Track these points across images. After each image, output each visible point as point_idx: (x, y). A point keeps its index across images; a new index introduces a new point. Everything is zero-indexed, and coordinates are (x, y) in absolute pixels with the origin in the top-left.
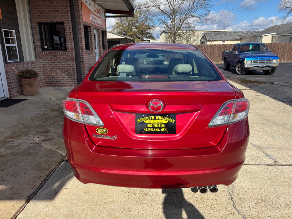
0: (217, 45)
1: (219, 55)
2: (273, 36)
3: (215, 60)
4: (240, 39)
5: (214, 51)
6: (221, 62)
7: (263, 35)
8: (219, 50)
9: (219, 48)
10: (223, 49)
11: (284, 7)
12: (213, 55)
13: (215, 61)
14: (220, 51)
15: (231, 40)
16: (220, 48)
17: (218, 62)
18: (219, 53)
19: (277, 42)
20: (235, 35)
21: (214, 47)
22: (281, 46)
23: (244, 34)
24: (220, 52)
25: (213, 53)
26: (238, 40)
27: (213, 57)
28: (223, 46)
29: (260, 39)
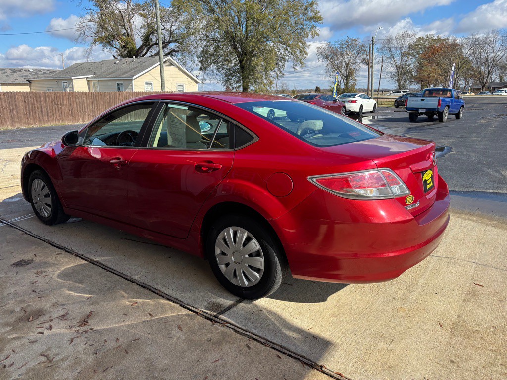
0: (20, 92)
1: (28, 112)
2: (88, 79)
3: (23, 121)
4: (28, 82)
5: (16, 105)
6: (34, 123)
7: (72, 78)
8: (25, 102)
9: (25, 98)
10: (32, 101)
11: (82, 35)
12: (17, 112)
13: (24, 124)
14: (28, 103)
15: (10, 84)
16: (28, 99)
17: (28, 124)
18: (27, 109)
19: (98, 90)
20: (15, 75)
21: (15, 96)
22: (122, 96)
23: (31, 73)
24: (29, 105)
25: (15, 108)
26: (24, 84)
27: (18, 116)
28: (31, 95)
29: (69, 85)
